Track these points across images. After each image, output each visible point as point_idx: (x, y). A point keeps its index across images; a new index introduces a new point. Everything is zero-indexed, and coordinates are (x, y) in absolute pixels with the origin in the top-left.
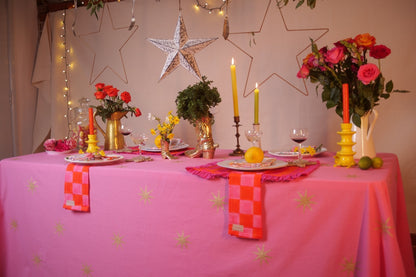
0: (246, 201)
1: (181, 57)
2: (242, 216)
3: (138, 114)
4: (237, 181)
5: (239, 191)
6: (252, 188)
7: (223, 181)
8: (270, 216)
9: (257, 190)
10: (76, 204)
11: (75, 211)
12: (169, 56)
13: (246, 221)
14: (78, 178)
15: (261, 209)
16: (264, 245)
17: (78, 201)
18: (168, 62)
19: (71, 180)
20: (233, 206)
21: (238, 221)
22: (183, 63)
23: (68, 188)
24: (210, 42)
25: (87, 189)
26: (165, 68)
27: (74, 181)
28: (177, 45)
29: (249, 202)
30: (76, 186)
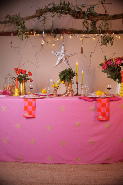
0: (103, 108)
1: (64, 59)
2: (102, 113)
4: (100, 101)
5: (101, 105)
6: (106, 103)
7: (94, 102)
9: (107, 104)
10: (29, 115)
12: (59, 58)
13: (103, 115)
14: (30, 104)
15: (108, 110)
16: (108, 122)
17: (30, 113)
18: (59, 60)
19: (27, 105)
20: (99, 110)
21: (101, 115)
22: (64, 61)
23: (25, 108)
24: (74, 54)
25: (34, 108)
26: (57, 62)
28: (63, 55)
29: (105, 108)
30: (29, 107)
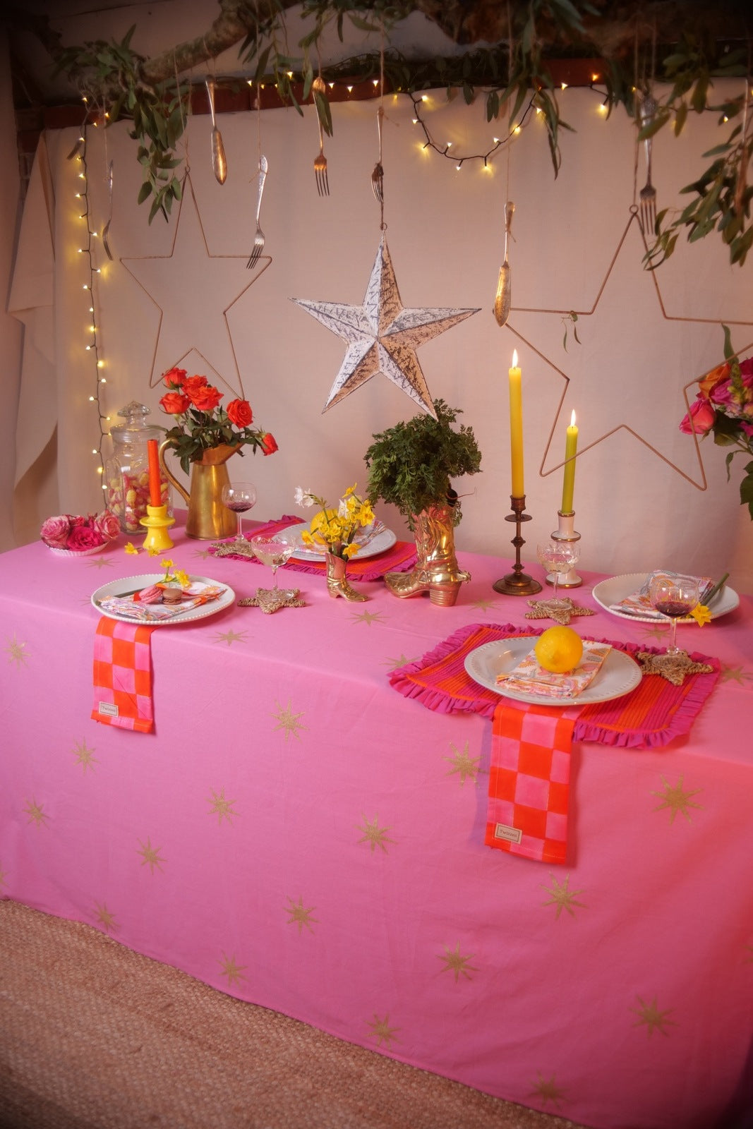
0: (530, 778)
1: (382, 354)
2: (520, 810)
3: (271, 446)
4: (512, 728)
5: (516, 753)
6: (549, 753)
7: (478, 723)
8: (588, 817)
9: (560, 759)
11: (120, 729)
12: (351, 349)
13: (531, 822)
14: (124, 653)
15: (566, 800)
17: (127, 707)
18: (349, 364)
19: (108, 656)
20: (501, 785)
21: (511, 818)
22: (387, 370)
23: (102, 674)
25: (148, 681)
26: (341, 378)
27: (116, 660)
28: (374, 323)
29: (538, 781)
30: (119, 671)
